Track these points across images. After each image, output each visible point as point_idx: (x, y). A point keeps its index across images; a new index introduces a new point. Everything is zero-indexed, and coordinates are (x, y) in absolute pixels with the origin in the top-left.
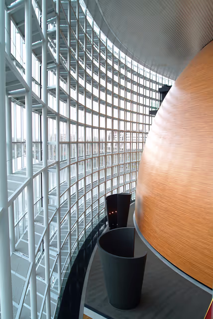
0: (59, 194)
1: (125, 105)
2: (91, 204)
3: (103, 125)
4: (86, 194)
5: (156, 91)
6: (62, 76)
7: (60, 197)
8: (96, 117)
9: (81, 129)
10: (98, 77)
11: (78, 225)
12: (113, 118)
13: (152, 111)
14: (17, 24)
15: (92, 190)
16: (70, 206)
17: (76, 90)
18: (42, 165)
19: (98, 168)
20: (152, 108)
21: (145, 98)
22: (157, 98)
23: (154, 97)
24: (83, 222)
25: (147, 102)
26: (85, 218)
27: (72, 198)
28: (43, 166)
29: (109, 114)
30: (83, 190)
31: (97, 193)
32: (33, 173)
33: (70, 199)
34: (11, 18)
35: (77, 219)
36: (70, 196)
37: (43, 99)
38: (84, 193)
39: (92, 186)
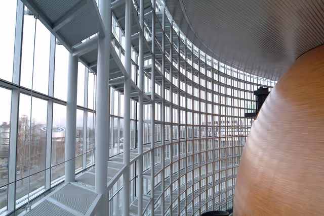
0: (154, 174)
1: (219, 89)
2: (185, 189)
3: (197, 109)
4: (180, 178)
5: (251, 92)
6: (157, 59)
7: (154, 177)
8: (190, 101)
9: (175, 111)
10: (191, 62)
11: (172, 211)
12: (207, 102)
13: (247, 113)
14: (117, 18)
15: (186, 174)
16: (164, 189)
17: (170, 73)
18: (137, 152)
19: (192, 152)
20: (248, 109)
21: (239, 100)
22: (253, 99)
23: (249, 98)
24: (176, 209)
25: (242, 104)
26: (179, 204)
27: (167, 182)
28: (139, 154)
29: (203, 97)
30: (177, 174)
31: (192, 179)
32: (129, 160)
33: (164, 182)
34: (113, 14)
35: (170, 203)
36: (164, 179)
37: (138, 86)
38: (178, 177)
39: (186, 171)
